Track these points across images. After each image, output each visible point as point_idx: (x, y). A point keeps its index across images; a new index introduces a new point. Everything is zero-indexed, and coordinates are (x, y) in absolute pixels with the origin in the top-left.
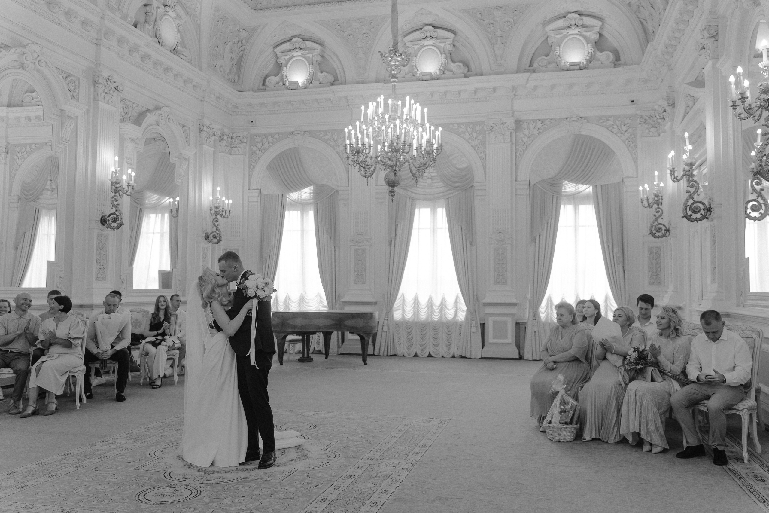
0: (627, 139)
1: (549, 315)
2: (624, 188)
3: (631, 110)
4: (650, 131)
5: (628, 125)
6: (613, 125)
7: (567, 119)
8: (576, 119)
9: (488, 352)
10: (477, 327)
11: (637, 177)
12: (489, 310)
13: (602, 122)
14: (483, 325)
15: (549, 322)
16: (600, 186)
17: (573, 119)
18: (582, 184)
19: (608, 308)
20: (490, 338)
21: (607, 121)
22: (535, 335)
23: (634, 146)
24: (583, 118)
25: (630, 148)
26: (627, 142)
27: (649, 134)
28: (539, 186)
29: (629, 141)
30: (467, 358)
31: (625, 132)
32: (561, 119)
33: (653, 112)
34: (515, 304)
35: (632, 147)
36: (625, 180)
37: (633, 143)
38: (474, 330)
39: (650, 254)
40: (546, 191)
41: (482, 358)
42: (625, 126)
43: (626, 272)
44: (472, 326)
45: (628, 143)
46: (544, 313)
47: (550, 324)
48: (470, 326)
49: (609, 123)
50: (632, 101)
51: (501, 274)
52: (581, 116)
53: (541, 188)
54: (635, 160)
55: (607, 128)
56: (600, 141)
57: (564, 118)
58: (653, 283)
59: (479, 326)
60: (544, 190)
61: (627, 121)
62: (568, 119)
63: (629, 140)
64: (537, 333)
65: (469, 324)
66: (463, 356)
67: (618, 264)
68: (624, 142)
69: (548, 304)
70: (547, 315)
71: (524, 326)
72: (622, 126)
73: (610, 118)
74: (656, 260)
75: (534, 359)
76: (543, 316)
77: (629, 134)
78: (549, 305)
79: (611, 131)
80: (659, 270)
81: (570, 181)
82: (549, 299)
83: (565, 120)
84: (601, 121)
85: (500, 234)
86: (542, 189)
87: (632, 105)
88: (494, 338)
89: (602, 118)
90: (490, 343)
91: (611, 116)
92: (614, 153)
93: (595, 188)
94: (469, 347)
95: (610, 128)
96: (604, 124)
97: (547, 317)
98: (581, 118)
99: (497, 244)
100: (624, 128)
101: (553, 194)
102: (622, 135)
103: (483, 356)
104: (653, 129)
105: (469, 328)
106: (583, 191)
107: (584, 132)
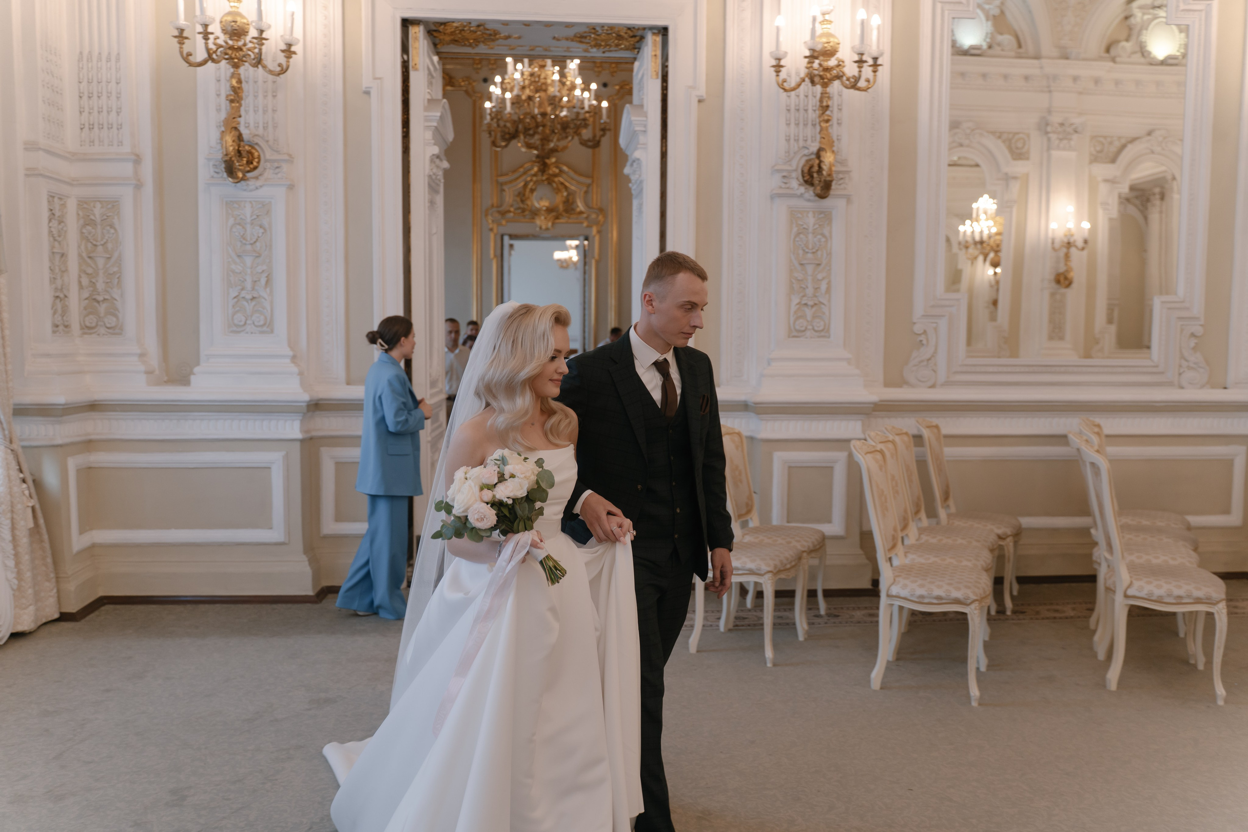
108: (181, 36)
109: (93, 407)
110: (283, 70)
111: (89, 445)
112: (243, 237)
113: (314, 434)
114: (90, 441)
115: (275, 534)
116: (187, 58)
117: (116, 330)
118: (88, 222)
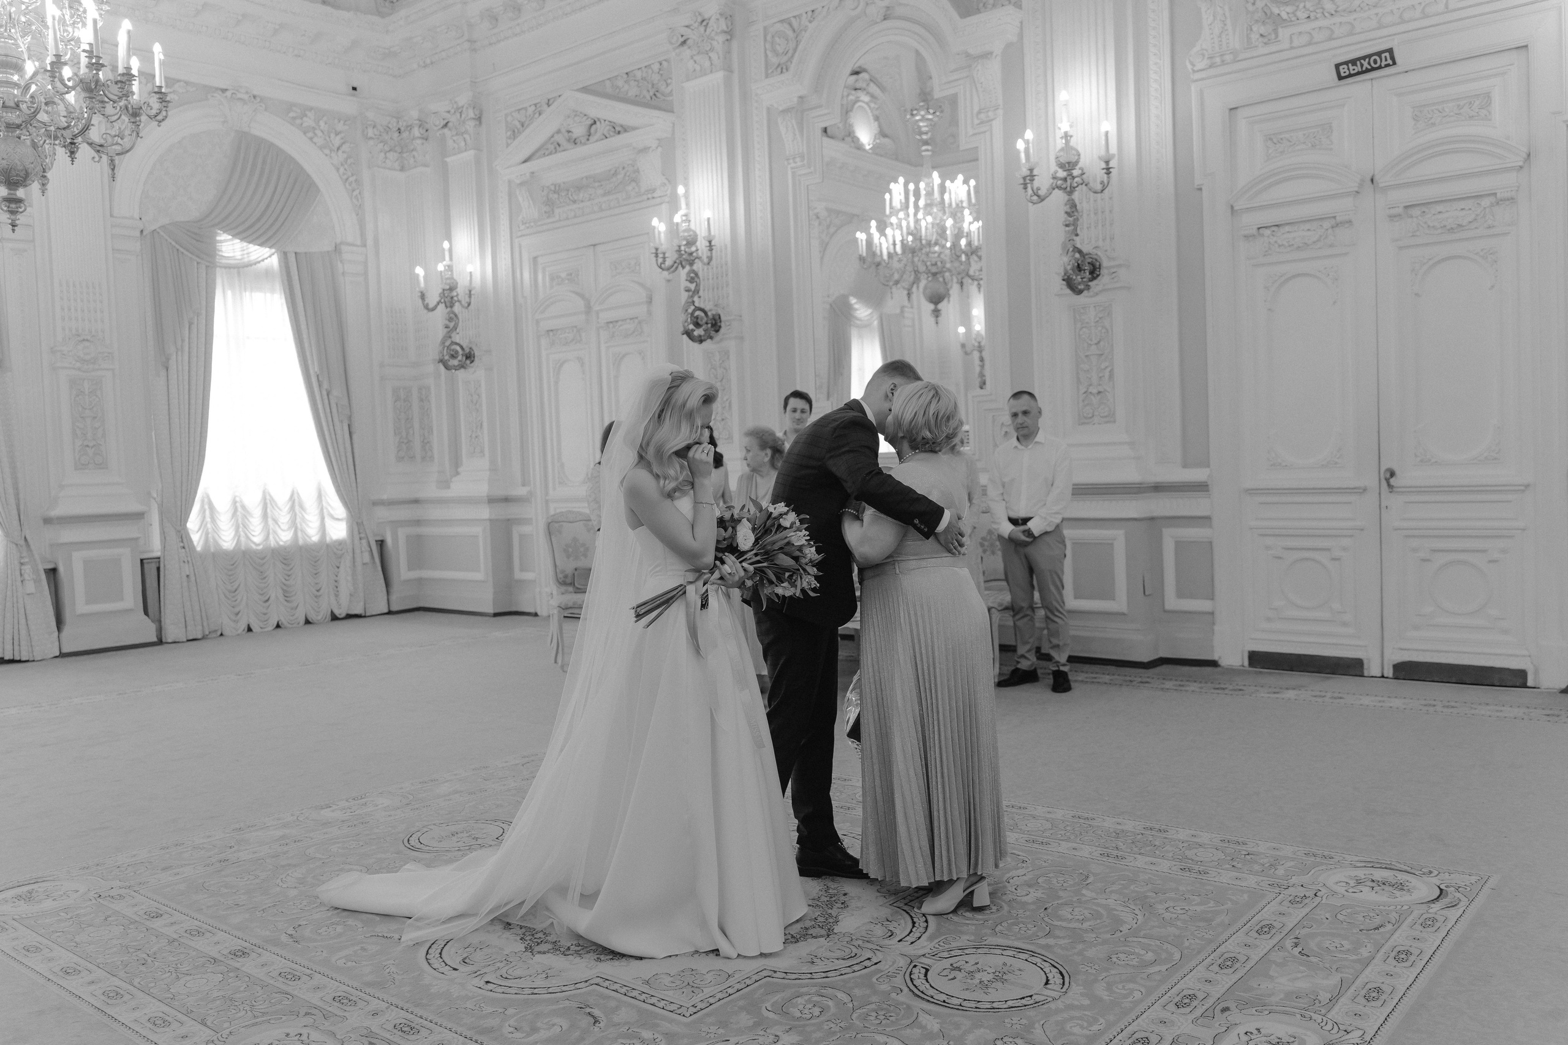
0: (342, 165)
1: (210, 535)
2: (340, 265)
3: (348, 106)
4: (386, 158)
5: (343, 135)
6: (314, 129)
7: (224, 91)
8: (246, 97)
9: (75, 638)
10: (37, 581)
11: (365, 246)
12: (69, 535)
13: (294, 118)
14: (52, 573)
15: (212, 550)
16: (294, 255)
17: (239, 96)
18: (261, 245)
19: (325, 511)
20: (77, 601)
21: (305, 119)
22: (188, 582)
23: (356, 181)
24: (258, 100)
25: (347, 185)
26: (342, 170)
27: (384, 162)
28: (167, 238)
29: (345, 169)
30: (20, 661)
31: (338, 149)
32: (209, 90)
33: (395, 120)
34: (139, 516)
35: (350, 184)
36: (344, 248)
37: (352, 175)
38: (30, 587)
39: (395, 402)
40: (181, 250)
41: (63, 655)
42: (338, 137)
43: (355, 437)
44: (26, 577)
45: (344, 174)
46: (198, 532)
47: (214, 555)
48: (19, 579)
49: (308, 122)
50: (354, 89)
51: (91, 444)
52: (255, 93)
53: (170, 240)
54: (359, 209)
55: (305, 133)
56: (292, 159)
57: (217, 89)
58: (403, 458)
59: (43, 576)
60: (178, 247)
61: (340, 127)
62: (228, 94)
63: (346, 166)
64: (193, 578)
65: (18, 573)
66: (7, 658)
67: (341, 422)
68: (338, 170)
69: (204, 512)
70: (207, 534)
71: (154, 566)
72: (332, 135)
73: (307, 113)
74: (405, 413)
75: (191, 638)
76: (196, 538)
77: (345, 155)
78: (208, 513)
79: (311, 139)
80: (411, 432)
81: (235, 236)
82: (206, 500)
83: (220, 93)
84: (292, 114)
85: (87, 344)
86: (173, 243)
87: (354, 95)
88: (88, 602)
89: (294, 108)
90: (82, 615)
91: (311, 109)
92: (318, 190)
93: (284, 257)
94: (23, 632)
95: (310, 134)
96: (298, 121)
97: (207, 540)
98: (255, 97)
99: (79, 369)
100: (337, 141)
101: (199, 260)
102: (333, 155)
103: (65, 650)
104: (392, 156)
105: (19, 583)
106: (263, 260)
107: (258, 131)
108: (423, 296)
109: (416, 501)
110: (469, 304)
111: (418, 523)
112: (472, 402)
113: (509, 517)
114: (418, 521)
115: (479, 576)
116: (426, 307)
117: (432, 458)
118: (422, 400)
